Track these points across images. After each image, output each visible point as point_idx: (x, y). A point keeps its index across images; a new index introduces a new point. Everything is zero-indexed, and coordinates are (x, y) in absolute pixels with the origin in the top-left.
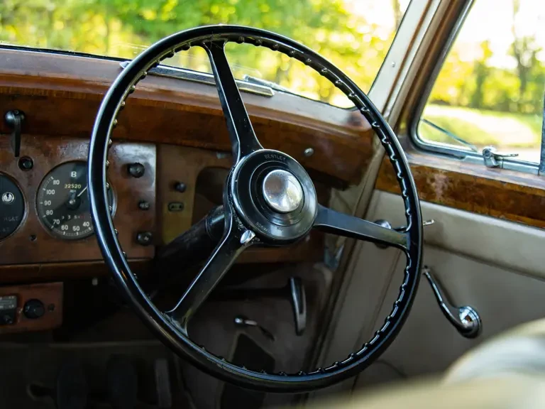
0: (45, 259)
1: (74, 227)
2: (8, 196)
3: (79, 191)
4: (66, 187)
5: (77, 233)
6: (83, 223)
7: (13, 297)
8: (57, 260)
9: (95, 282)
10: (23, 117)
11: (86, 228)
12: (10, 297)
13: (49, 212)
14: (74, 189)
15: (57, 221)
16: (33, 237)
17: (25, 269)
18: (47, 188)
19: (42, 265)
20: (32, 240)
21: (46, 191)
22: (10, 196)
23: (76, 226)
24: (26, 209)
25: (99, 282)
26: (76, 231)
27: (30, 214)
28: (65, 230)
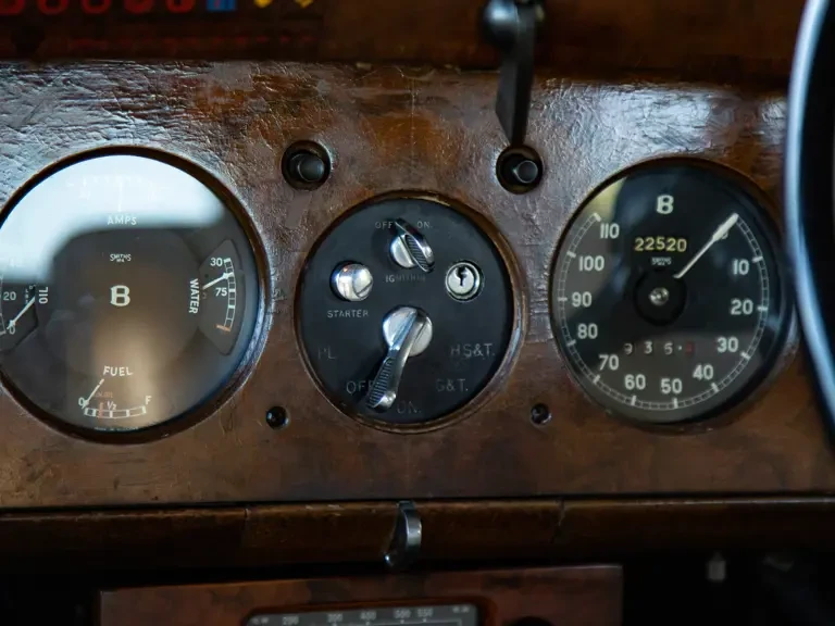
0: (574, 487)
1: (664, 382)
2: (462, 277)
3: (680, 259)
4: (638, 248)
5: (675, 402)
6: (693, 368)
7: (466, 609)
8: (614, 490)
9: (717, 571)
10: (539, 12)
11: (704, 384)
12: (456, 609)
13: (587, 331)
14: (664, 253)
15: (611, 361)
16: (542, 409)
17: (516, 514)
18: (581, 252)
19: (570, 506)
20: (538, 421)
21: (575, 262)
22: (468, 273)
23: (672, 377)
24: (517, 317)
25: (729, 569)
26: (672, 395)
27: (527, 337)
28: (635, 391)
